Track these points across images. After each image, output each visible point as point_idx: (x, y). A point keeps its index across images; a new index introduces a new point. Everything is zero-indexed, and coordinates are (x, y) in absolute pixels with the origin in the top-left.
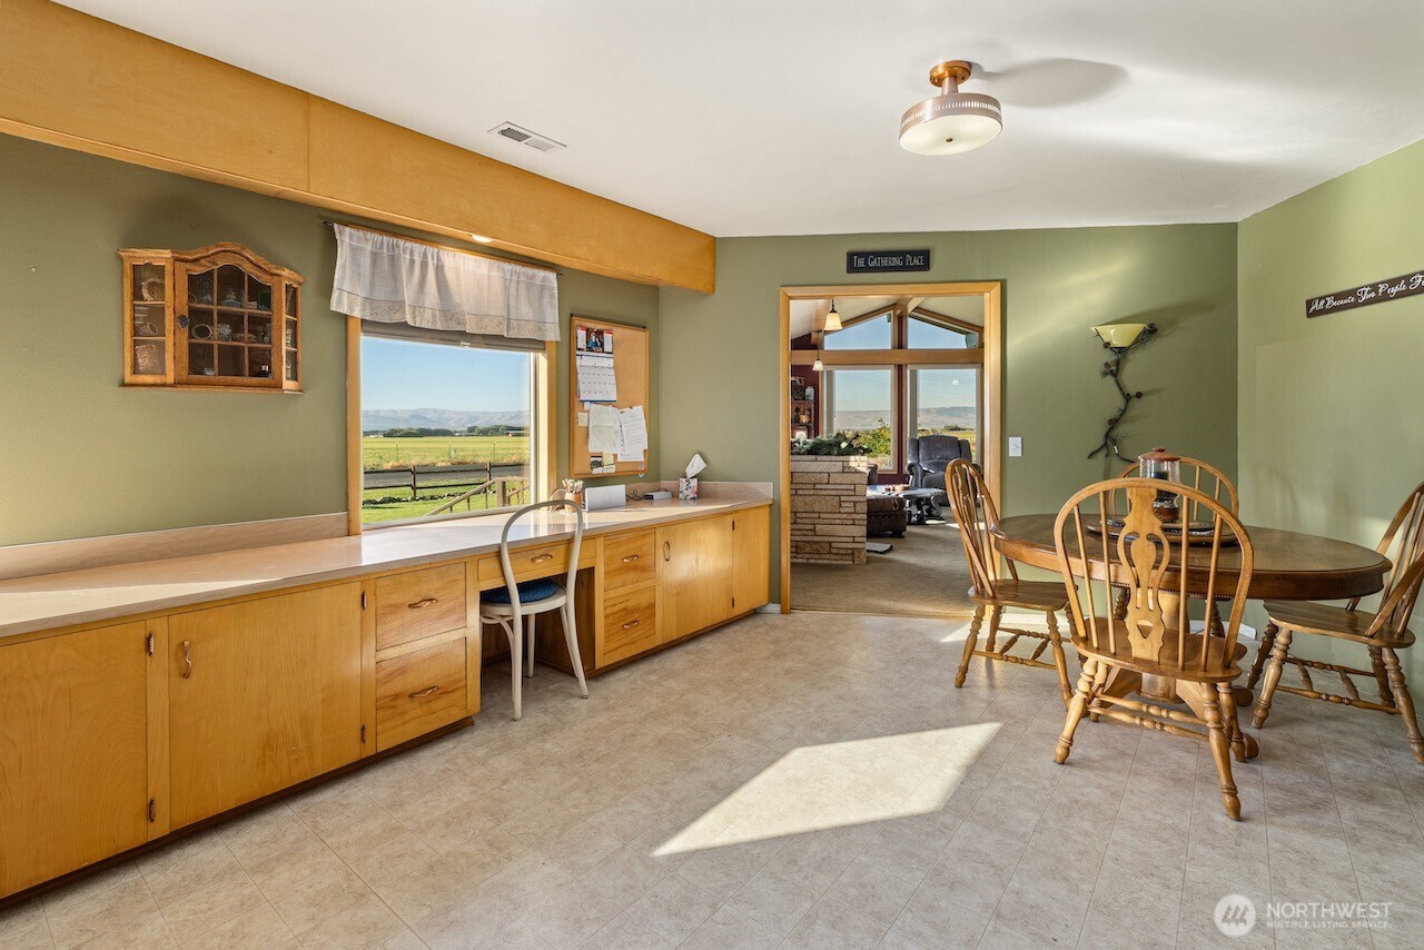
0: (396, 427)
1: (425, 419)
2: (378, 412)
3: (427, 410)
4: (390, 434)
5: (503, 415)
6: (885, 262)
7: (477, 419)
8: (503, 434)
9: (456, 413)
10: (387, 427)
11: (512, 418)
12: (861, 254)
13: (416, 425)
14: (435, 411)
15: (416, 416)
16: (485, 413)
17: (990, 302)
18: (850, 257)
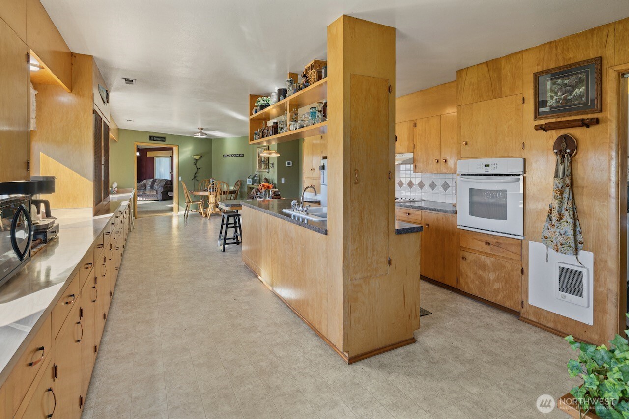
6: (157, 139)
17: (175, 149)
18: (150, 137)
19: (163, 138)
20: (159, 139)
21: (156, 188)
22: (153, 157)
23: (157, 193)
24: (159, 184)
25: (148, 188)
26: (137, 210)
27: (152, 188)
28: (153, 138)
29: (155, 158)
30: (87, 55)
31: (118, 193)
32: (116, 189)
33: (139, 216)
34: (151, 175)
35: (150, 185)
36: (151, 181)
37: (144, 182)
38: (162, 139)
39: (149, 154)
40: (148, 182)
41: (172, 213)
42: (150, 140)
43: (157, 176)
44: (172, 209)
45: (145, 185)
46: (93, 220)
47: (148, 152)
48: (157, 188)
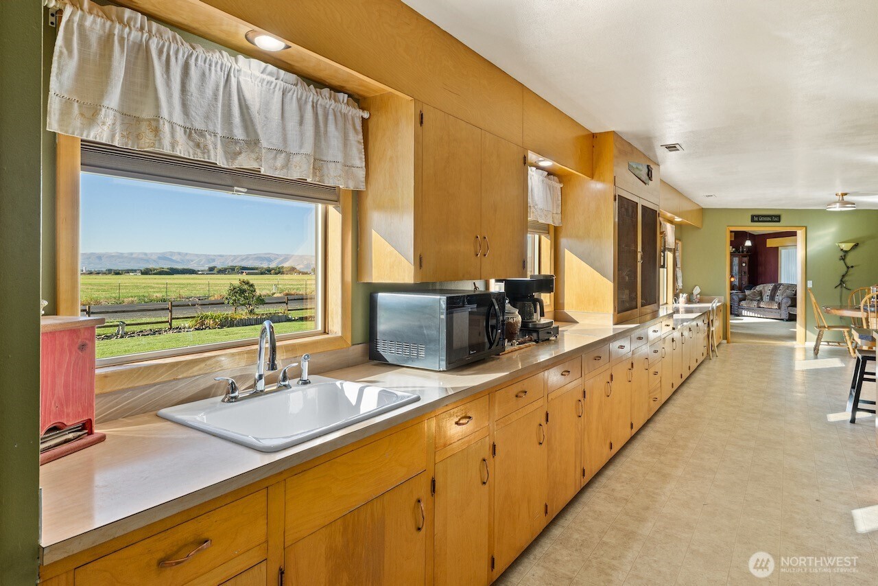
0: (151, 266)
1: (171, 260)
2: (132, 254)
3: (172, 253)
4: (146, 272)
5: (235, 257)
6: (765, 219)
7: (214, 260)
8: (238, 273)
9: (197, 255)
10: (143, 266)
11: (243, 260)
12: (756, 216)
13: (166, 266)
14: (179, 254)
15: (163, 257)
16: (221, 256)
17: (800, 233)
18: (753, 217)
19: (776, 216)
20: (769, 219)
21: (778, 298)
22: (778, 248)
23: (779, 308)
24: (784, 292)
25: (766, 298)
26: (730, 330)
27: (772, 298)
28: (756, 218)
29: (780, 248)
30: (608, 132)
31: (700, 301)
32: (698, 296)
33: (735, 340)
34: (774, 277)
35: (769, 293)
36: (770, 286)
37: (759, 288)
38: (776, 218)
39: (771, 243)
40: (766, 288)
41: (794, 342)
42: (753, 221)
43: (784, 279)
44: (793, 337)
45: (761, 294)
46: (613, 329)
47: (768, 240)
48: (781, 299)
